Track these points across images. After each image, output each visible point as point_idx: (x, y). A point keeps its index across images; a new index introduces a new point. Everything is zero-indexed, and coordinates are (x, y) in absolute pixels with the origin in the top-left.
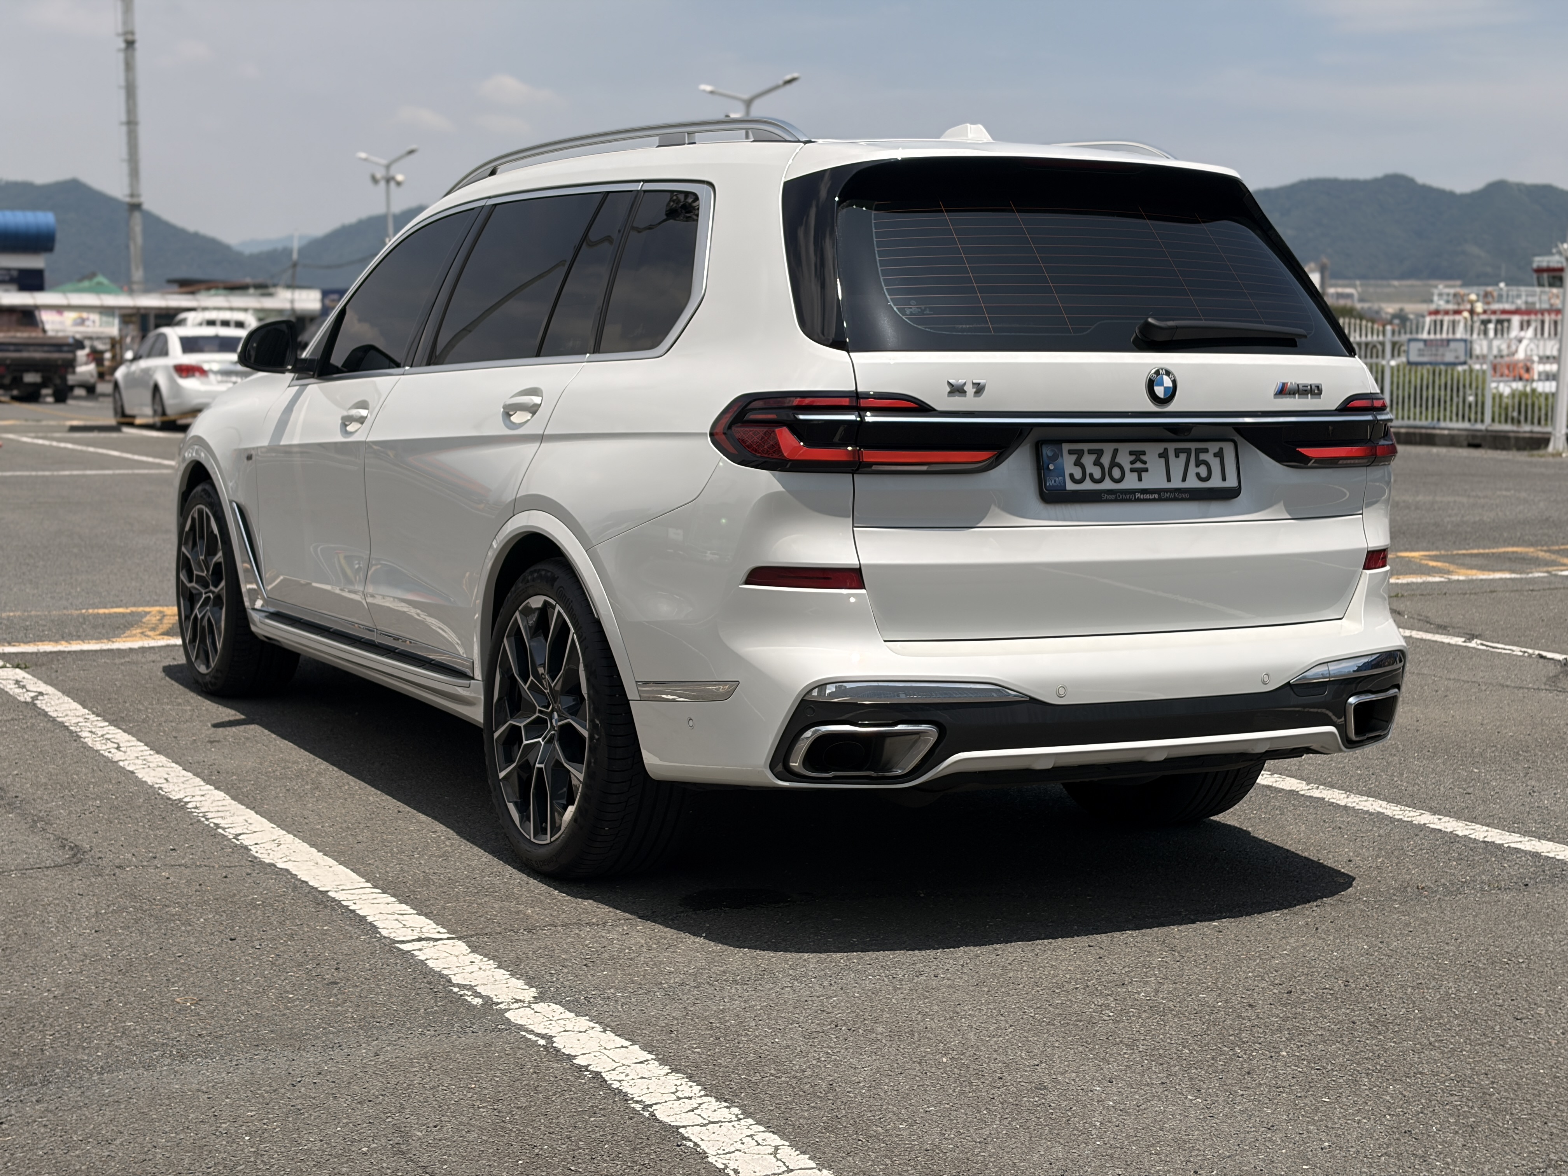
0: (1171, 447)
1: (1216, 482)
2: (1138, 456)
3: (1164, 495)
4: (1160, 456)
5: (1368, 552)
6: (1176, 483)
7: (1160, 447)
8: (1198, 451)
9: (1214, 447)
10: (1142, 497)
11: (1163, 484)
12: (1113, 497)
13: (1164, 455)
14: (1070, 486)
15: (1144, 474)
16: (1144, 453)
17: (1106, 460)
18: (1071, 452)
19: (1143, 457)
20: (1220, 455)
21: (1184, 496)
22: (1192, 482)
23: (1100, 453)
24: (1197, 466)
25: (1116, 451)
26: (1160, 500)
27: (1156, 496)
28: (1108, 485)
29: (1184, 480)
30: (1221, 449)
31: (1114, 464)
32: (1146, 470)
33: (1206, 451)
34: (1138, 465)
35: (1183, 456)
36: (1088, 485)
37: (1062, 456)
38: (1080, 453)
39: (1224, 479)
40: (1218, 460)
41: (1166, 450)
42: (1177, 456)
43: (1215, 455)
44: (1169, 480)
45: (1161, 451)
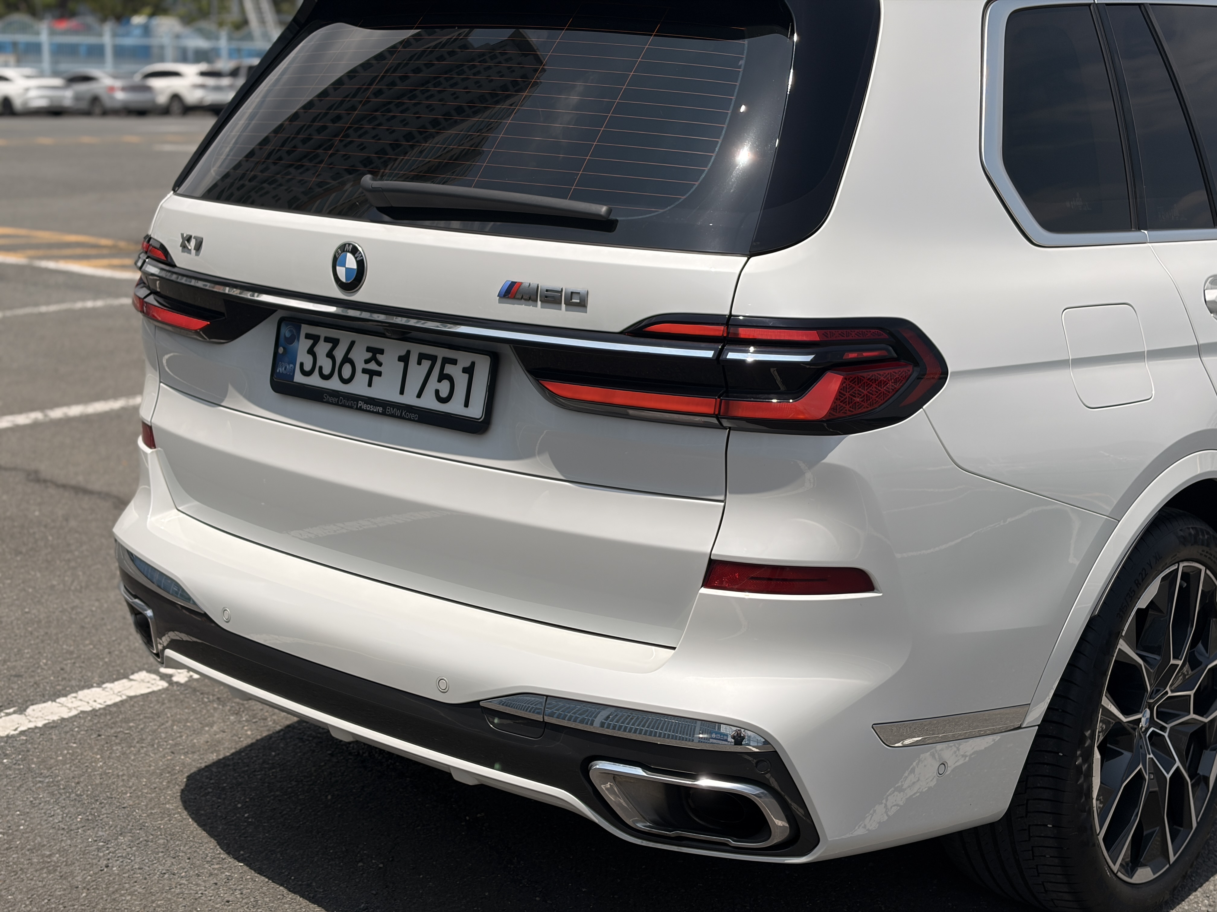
0: (416, 349)
1: (455, 407)
2: (375, 353)
3: (389, 410)
4: (400, 359)
5: (711, 562)
6: (409, 399)
7: (402, 347)
8: (446, 361)
9: (464, 359)
10: (365, 407)
11: (394, 396)
12: (335, 400)
13: (405, 359)
14: (299, 378)
15: (375, 378)
16: (382, 352)
17: (339, 354)
18: (308, 336)
19: (379, 357)
20: (469, 371)
21: (413, 416)
22: (429, 402)
23: (335, 342)
24: (439, 381)
25: (353, 343)
26: (384, 414)
27: (381, 409)
28: (334, 384)
29: (419, 396)
30: (473, 364)
31: (347, 359)
32: (379, 374)
33: (454, 362)
34: (373, 366)
35: (426, 364)
36: (315, 381)
37: (298, 340)
38: (315, 339)
39: (466, 405)
40: (466, 376)
41: (408, 352)
42: (419, 363)
43: (465, 370)
44: (402, 392)
45: (403, 353)
